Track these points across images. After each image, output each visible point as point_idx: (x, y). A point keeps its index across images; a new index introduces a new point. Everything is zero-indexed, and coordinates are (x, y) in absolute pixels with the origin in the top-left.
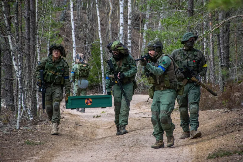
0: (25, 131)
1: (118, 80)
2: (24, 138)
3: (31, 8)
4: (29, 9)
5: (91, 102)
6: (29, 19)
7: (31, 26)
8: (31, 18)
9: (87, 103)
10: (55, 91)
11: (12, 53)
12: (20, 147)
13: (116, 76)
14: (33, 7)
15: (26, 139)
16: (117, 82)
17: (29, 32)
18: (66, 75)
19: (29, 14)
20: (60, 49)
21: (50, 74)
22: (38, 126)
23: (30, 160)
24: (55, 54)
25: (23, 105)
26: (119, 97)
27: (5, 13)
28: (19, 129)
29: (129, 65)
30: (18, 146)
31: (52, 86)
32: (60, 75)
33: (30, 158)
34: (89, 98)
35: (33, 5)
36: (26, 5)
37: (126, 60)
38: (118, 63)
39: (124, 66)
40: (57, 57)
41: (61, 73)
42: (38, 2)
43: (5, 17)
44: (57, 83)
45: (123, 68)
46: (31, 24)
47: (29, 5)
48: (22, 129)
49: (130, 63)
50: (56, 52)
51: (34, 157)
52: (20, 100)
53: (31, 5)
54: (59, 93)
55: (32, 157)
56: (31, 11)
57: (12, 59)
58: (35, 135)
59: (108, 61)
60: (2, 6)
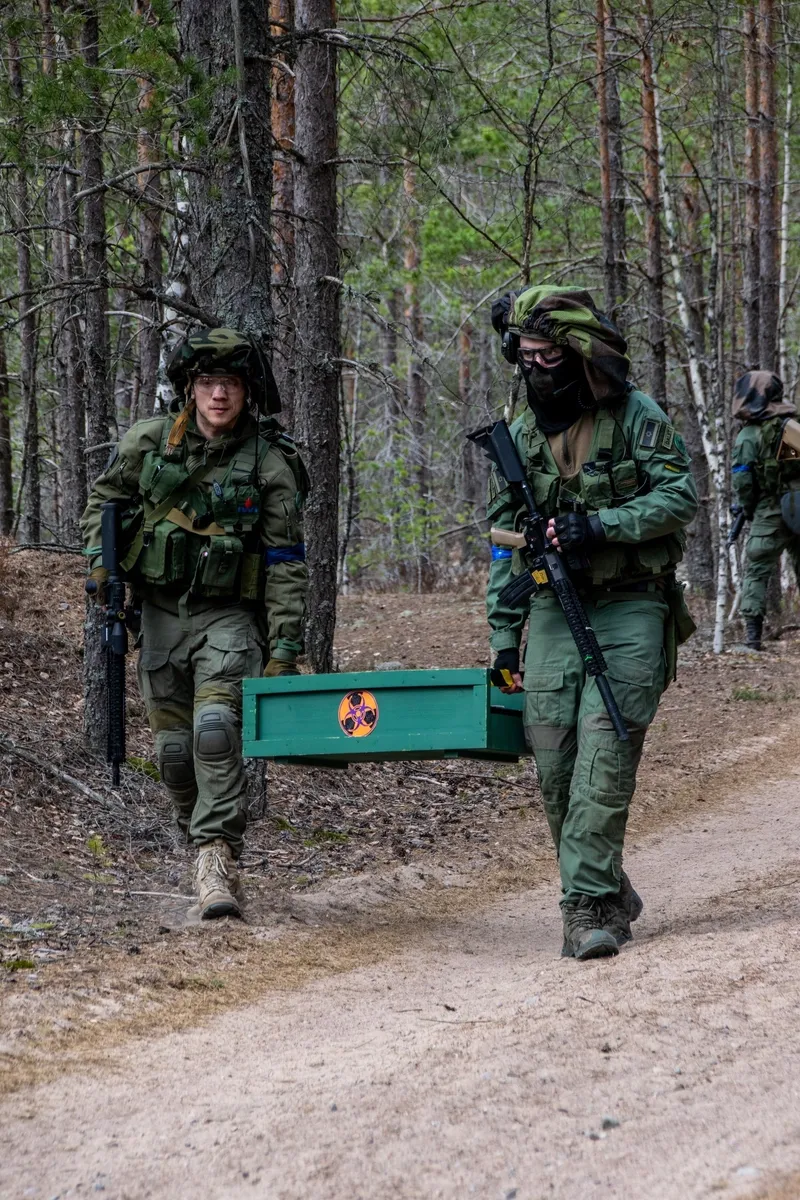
0: (741, 660)
1: (551, 560)
2: (736, 681)
3: (763, 271)
4: (755, 274)
5: (370, 717)
6: (755, 306)
7: (762, 329)
8: (761, 302)
9: (349, 724)
10: (205, 639)
11: (700, 415)
12: (722, 706)
13: (536, 532)
14: (768, 267)
15: (743, 684)
16: (549, 574)
17: (757, 346)
18: (277, 535)
19: (755, 292)
20: (240, 372)
21: (164, 530)
22: (783, 643)
23: (750, 745)
24: (211, 403)
25: (735, 579)
26: (559, 691)
27: (680, 291)
28: (723, 652)
29: (639, 464)
30: (714, 705)
31: (182, 612)
32: (228, 542)
33: (748, 740)
34: (362, 690)
35: (768, 261)
36: (748, 263)
37: (618, 427)
38: (557, 445)
39: (600, 469)
40: (224, 420)
41: (238, 527)
42: (787, 252)
43: (680, 303)
44: (215, 593)
45: (589, 480)
46: (761, 321)
47: (757, 262)
48: (730, 654)
49: (645, 448)
50: (217, 391)
51: (764, 739)
52: (722, 561)
53: (763, 263)
54: (234, 646)
55: (755, 739)
56: (762, 279)
57: (700, 434)
58: (773, 671)
59: (490, 429)
60: (673, 268)
